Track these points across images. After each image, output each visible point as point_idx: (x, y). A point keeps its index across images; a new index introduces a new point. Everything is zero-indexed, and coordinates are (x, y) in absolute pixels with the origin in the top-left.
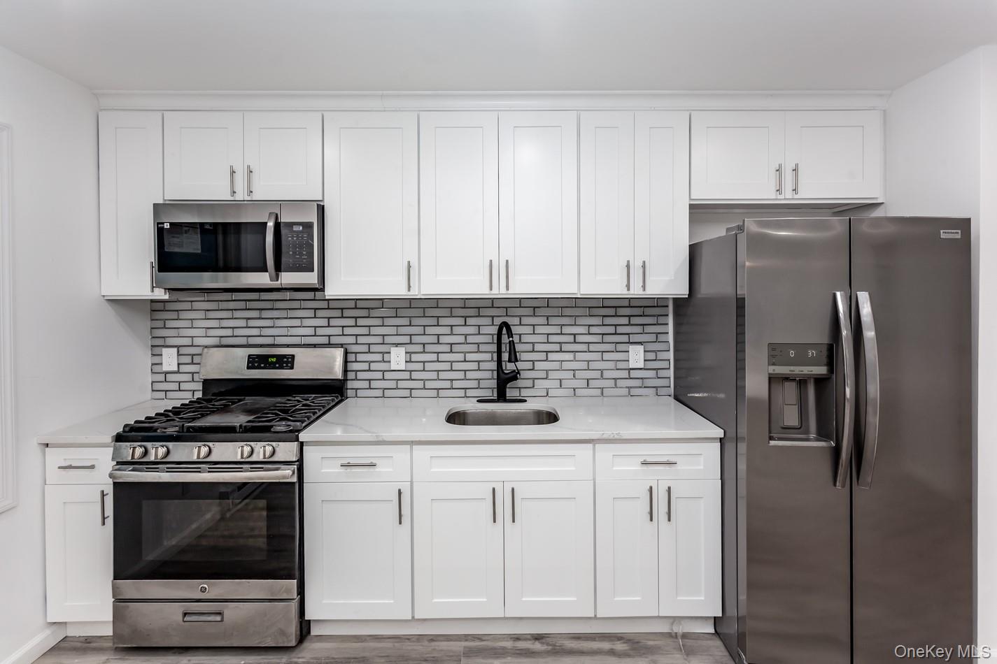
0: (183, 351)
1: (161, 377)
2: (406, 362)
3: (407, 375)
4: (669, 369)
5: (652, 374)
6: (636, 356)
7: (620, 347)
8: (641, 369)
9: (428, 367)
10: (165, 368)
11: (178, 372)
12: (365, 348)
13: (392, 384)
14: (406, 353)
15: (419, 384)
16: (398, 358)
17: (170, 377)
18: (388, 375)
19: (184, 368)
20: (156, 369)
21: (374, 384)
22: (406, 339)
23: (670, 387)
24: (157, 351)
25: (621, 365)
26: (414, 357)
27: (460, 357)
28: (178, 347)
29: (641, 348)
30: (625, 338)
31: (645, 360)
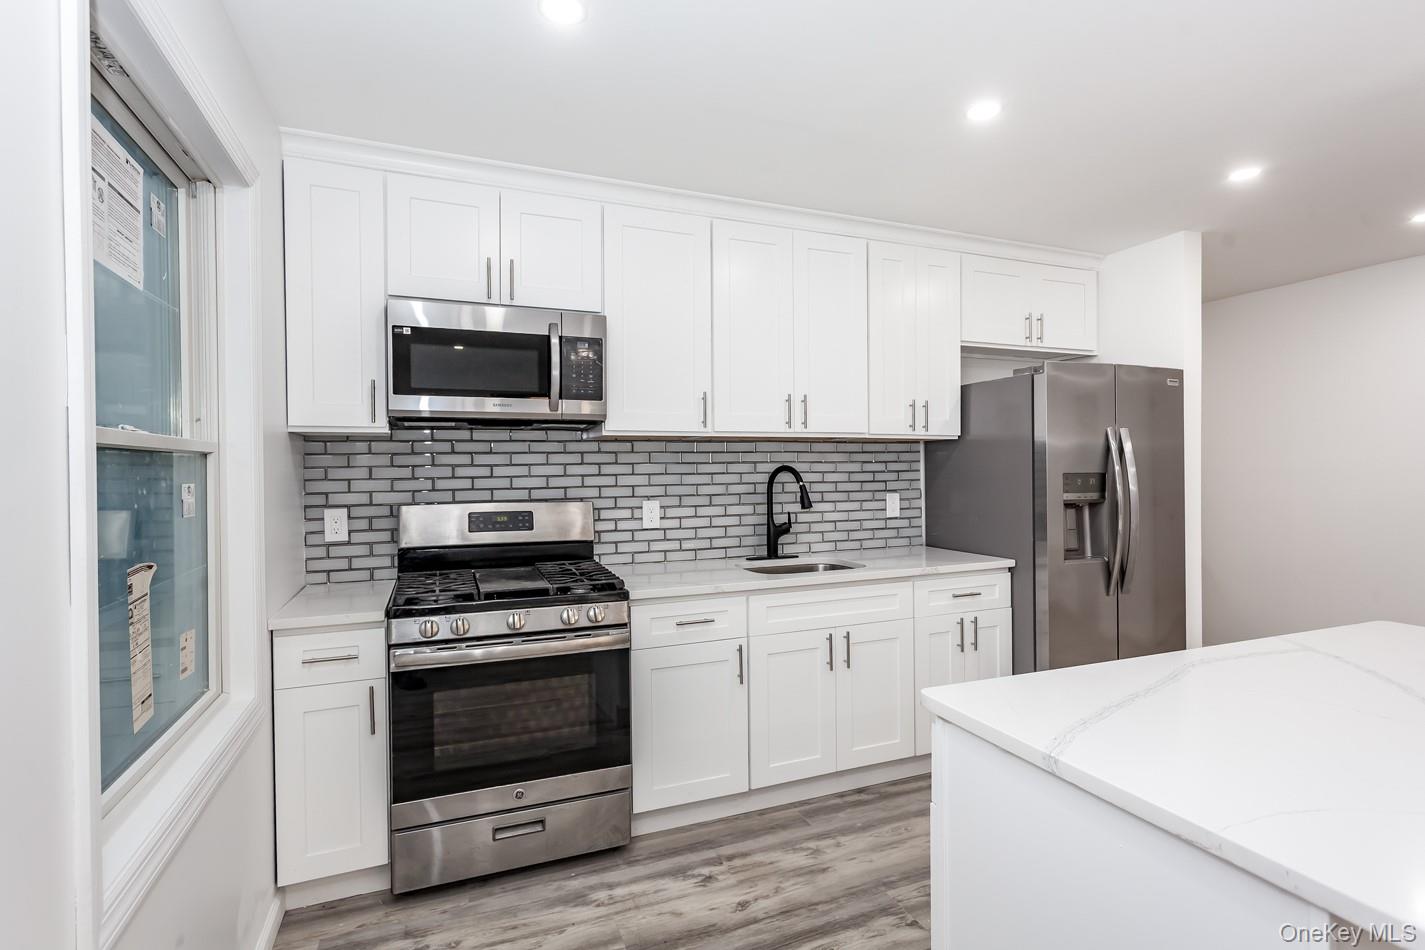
0: (355, 512)
1: (321, 552)
2: (661, 518)
3: (660, 535)
4: (920, 517)
5: (905, 523)
6: (893, 505)
7: (878, 496)
8: (896, 518)
9: (686, 523)
10: (329, 537)
11: (349, 543)
12: (610, 503)
13: (643, 547)
14: (661, 507)
15: (675, 545)
16: (651, 514)
17: (334, 551)
18: (639, 536)
19: (357, 538)
20: (314, 539)
21: (622, 548)
22: (660, 491)
23: (921, 536)
24: (313, 513)
25: (879, 515)
26: (671, 513)
27: (720, 511)
28: (348, 507)
29: (897, 496)
30: (881, 486)
31: (901, 509)
